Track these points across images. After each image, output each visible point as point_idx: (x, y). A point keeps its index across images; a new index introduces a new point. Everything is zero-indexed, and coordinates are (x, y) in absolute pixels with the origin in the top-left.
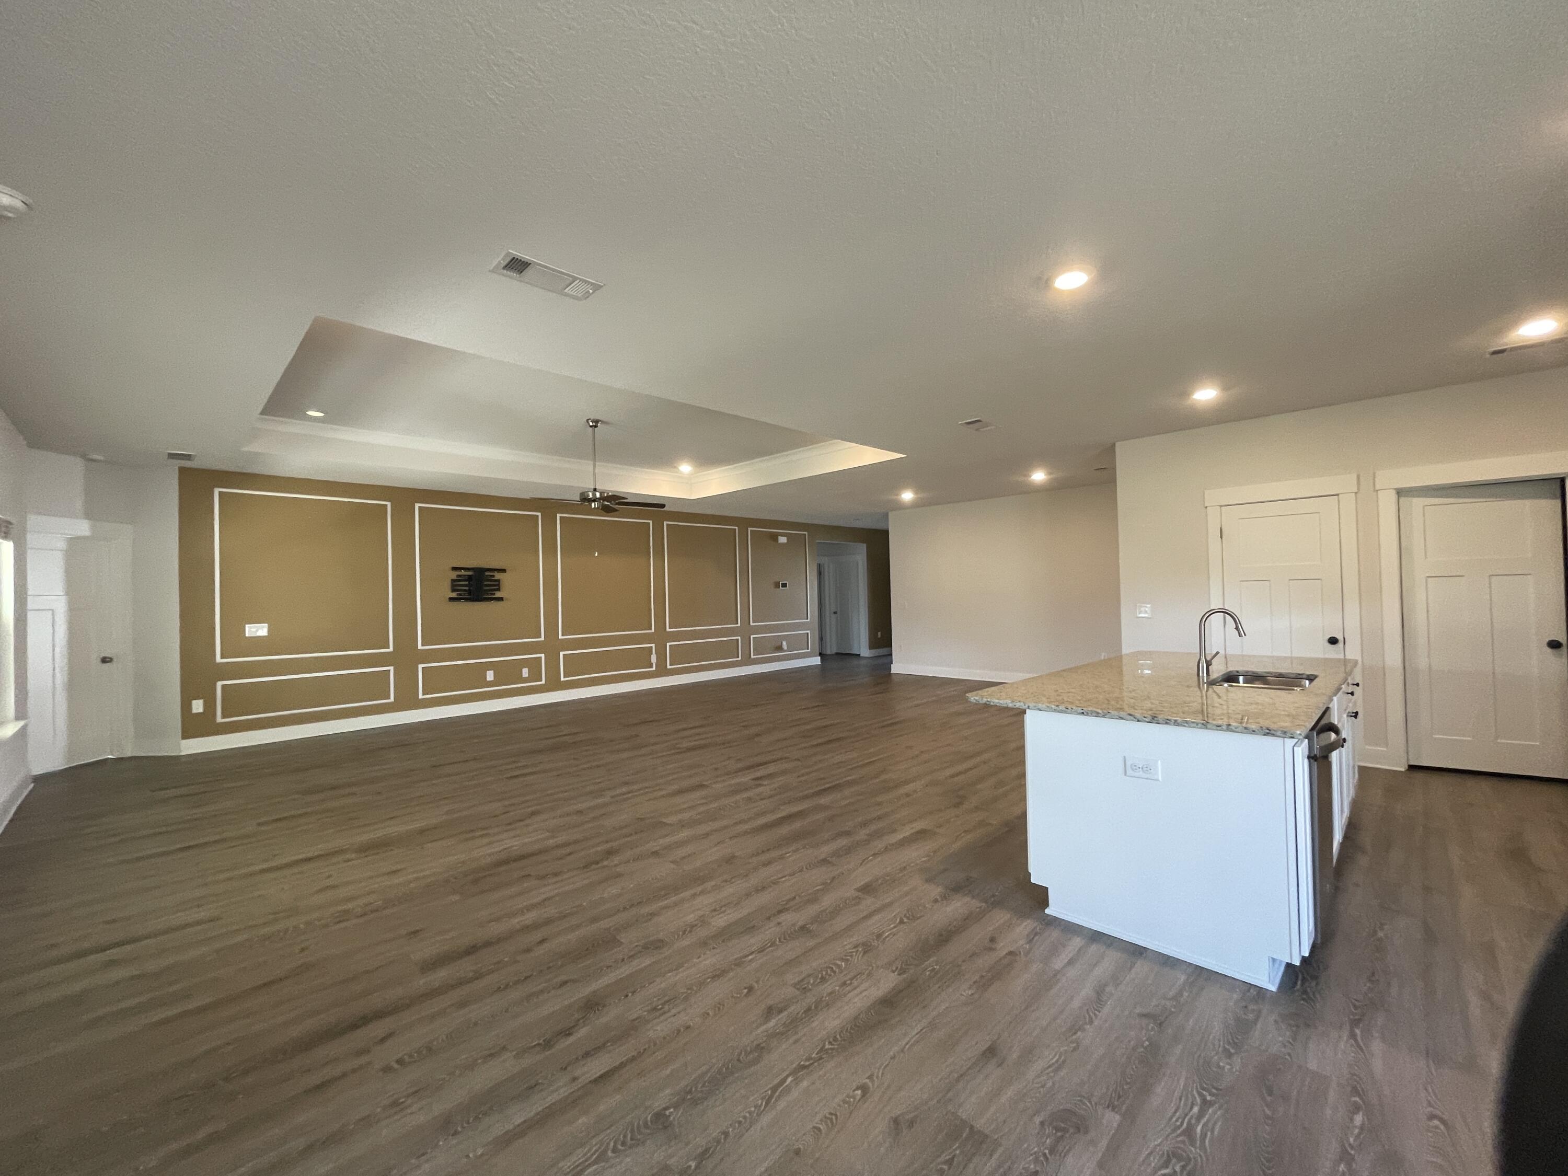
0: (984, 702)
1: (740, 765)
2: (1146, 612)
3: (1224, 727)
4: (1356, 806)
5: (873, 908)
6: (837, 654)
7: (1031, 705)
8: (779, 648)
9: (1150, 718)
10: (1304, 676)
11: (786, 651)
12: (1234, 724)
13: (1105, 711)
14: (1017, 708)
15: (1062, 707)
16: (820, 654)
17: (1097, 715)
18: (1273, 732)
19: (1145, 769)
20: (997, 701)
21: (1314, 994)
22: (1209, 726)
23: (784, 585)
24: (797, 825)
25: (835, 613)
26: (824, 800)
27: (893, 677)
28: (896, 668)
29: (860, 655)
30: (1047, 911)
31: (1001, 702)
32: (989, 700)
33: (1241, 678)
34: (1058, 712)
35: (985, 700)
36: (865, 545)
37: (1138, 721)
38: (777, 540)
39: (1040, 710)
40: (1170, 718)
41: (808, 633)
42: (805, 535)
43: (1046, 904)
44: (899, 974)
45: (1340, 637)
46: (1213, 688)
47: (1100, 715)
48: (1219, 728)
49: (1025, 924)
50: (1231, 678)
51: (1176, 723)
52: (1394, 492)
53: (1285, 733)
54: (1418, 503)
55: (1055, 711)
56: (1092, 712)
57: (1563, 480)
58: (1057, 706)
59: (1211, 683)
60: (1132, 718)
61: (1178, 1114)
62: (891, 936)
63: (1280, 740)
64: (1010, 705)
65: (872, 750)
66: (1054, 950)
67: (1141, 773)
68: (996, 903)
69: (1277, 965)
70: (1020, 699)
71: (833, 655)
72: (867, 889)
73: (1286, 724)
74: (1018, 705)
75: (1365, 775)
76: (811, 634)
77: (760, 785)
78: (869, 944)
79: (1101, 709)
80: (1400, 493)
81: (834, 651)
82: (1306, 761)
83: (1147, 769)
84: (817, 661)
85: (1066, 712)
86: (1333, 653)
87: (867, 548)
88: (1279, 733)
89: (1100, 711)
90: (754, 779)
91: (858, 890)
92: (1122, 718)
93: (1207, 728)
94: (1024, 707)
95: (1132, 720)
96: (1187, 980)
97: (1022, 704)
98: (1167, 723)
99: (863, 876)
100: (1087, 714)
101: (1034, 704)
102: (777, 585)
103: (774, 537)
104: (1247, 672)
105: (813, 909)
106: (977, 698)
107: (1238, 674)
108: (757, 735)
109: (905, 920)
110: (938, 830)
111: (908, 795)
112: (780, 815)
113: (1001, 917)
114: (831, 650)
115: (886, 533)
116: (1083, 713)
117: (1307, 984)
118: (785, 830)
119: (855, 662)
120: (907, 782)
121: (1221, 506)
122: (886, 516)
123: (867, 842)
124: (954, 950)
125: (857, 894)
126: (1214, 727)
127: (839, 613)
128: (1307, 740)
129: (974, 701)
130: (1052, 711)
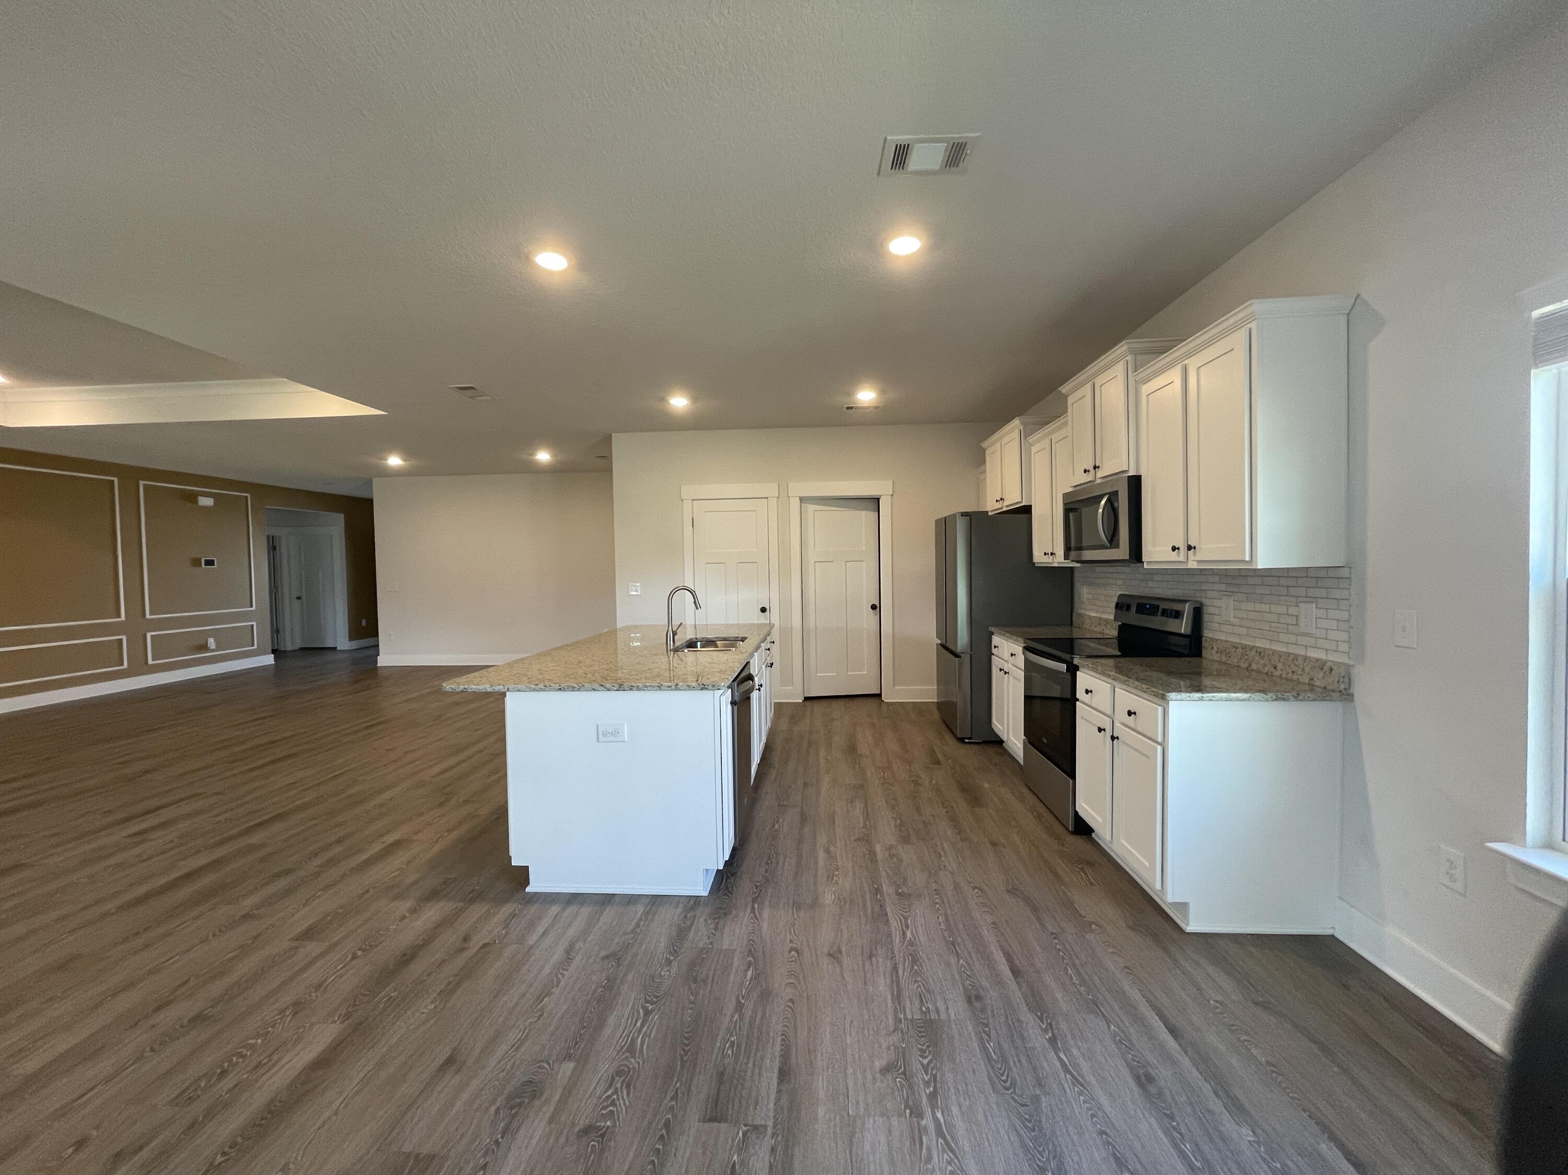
0: (461, 689)
1: (110, 819)
2: (637, 591)
3: (673, 687)
4: (771, 734)
5: (314, 954)
6: (301, 649)
7: (511, 687)
8: (204, 647)
9: (618, 686)
10: (739, 639)
11: (213, 651)
12: (680, 684)
13: (580, 685)
14: (496, 692)
15: (541, 686)
16: (274, 651)
17: (573, 689)
18: (706, 687)
19: (614, 733)
20: (475, 687)
21: (732, 888)
22: (662, 688)
23: (210, 563)
24: (207, 880)
25: (299, 598)
26: (255, 839)
27: (380, 672)
28: (384, 660)
29: (336, 648)
30: (528, 889)
31: (479, 687)
32: (466, 687)
33: (699, 644)
34: (537, 691)
35: (462, 687)
36: (342, 515)
37: (608, 690)
38: (195, 502)
39: (519, 691)
40: (633, 684)
41: (253, 625)
42: (247, 497)
43: (527, 882)
44: (342, 1022)
45: (767, 608)
46: (677, 654)
47: (576, 689)
48: (670, 688)
49: (503, 910)
50: (691, 644)
51: (638, 689)
52: (798, 498)
53: (714, 686)
54: (811, 508)
55: (534, 690)
56: (568, 687)
57: (878, 499)
58: (537, 685)
59: (676, 650)
60: (603, 688)
61: (624, 1034)
62: (338, 979)
63: (711, 692)
64: (489, 690)
65: (340, 761)
66: (531, 926)
67: (612, 738)
68: (476, 897)
69: (710, 873)
70: (501, 681)
71: (294, 651)
72: (308, 934)
73: (715, 679)
74: (497, 688)
75: (779, 708)
76: (259, 628)
77: (144, 841)
78: (303, 1000)
79: (577, 684)
80: (802, 500)
81: (298, 644)
82: (729, 705)
83: (615, 733)
84: (269, 659)
85: (544, 690)
86: (762, 619)
87: (345, 520)
88: (710, 687)
89: (575, 686)
90: (130, 836)
91: (292, 939)
92: (594, 690)
93: (661, 689)
94: (504, 690)
95: (603, 690)
96: (645, 910)
97: (501, 687)
98: (631, 689)
99: (303, 919)
100: (565, 690)
101: (514, 686)
102: (196, 562)
103: (192, 498)
104: (703, 638)
105: (217, 987)
106: (453, 686)
107: (696, 640)
108: (147, 772)
109: (360, 953)
110: (415, 838)
111: (381, 805)
112: (174, 875)
113: (478, 910)
114: (291, 643)
115: (370, 502)
116: (560, 689)
117: (729, 880)
118: (183, 893)
119: (330, 656)
120: (381, 791)
121: (693, 500)
122: (369, 483)
123: (317, 875)
124: (416, 969)
125: (294, 944)
126: (667, 688)
127: (304, 599)
128: (730, 690)
129: (450, 690)
130: (531, 691)
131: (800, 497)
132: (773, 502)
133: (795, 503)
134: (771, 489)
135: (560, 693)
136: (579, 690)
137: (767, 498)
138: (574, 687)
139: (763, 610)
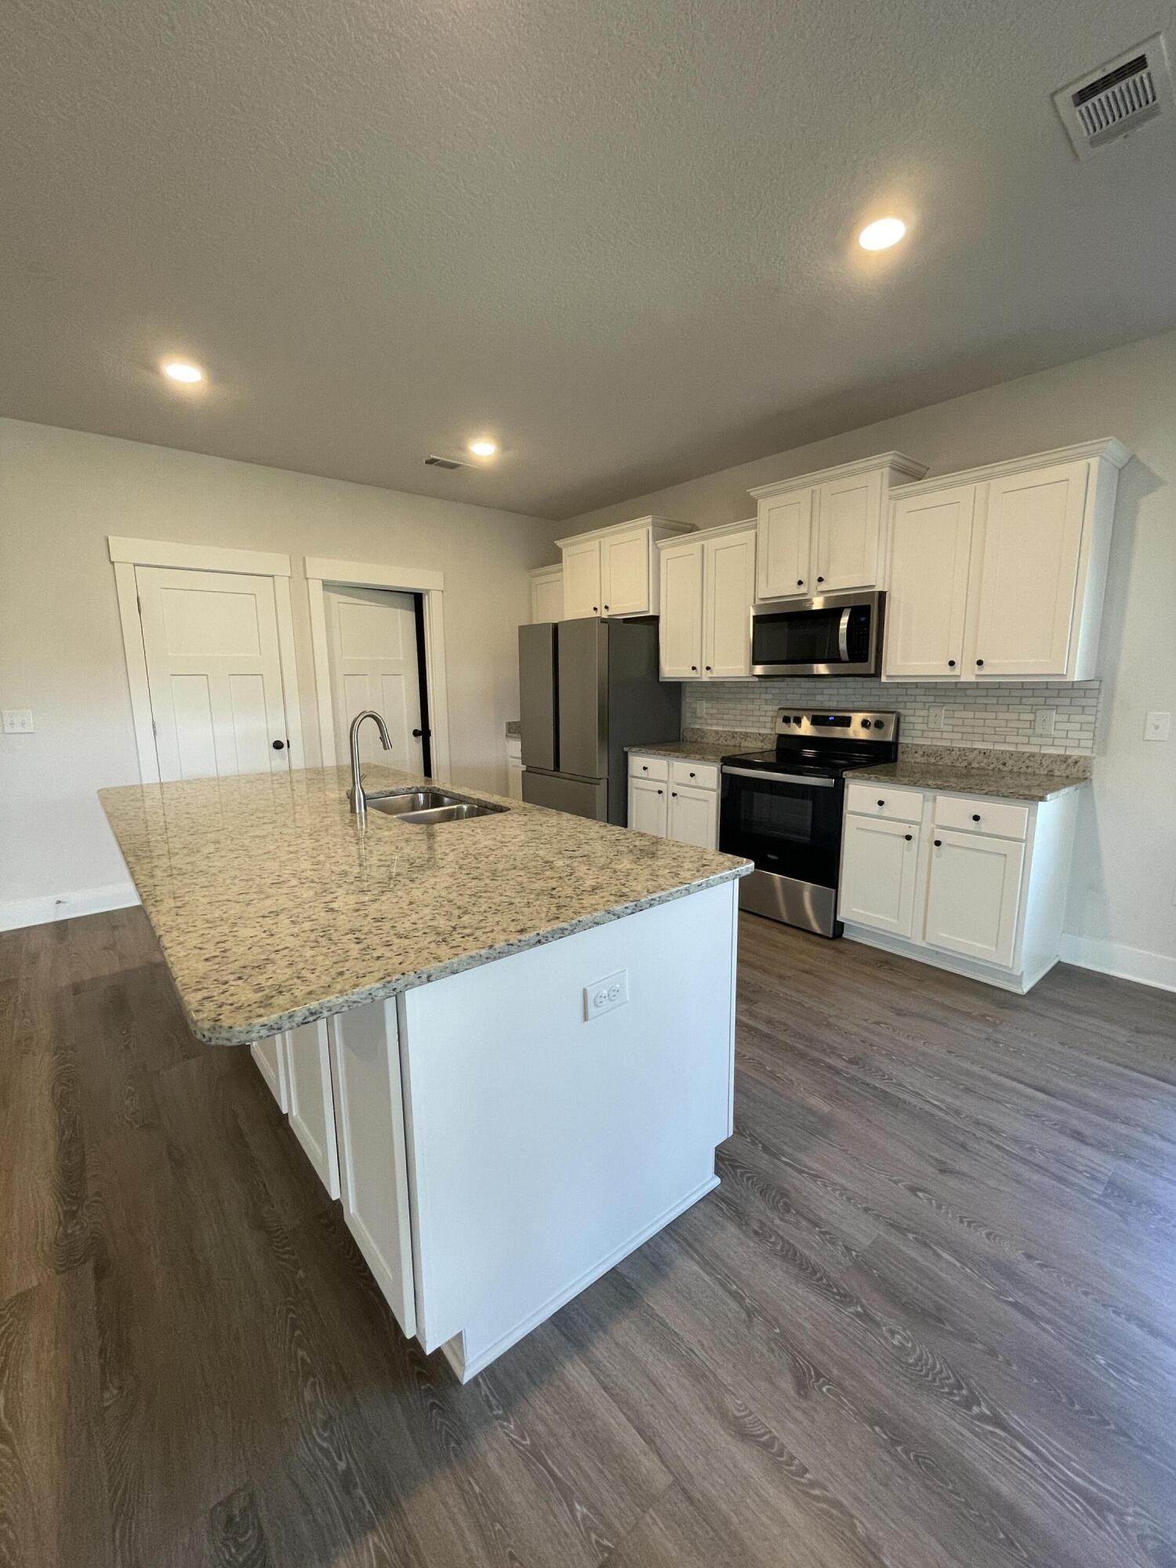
2: (24, 725)
9: (633, 905)
37: (618, 918)
45: (284, 742)
52: (321, 583)
57: (423, 595)
80: (324, 585)
121: (134, 565)
131: (323, 581)
132: (283, 584)
133: (316, 588)
134: (276, 562)
135: (540, 948)
136: (572, 932)
137: (273, 576)
138: (563, 930)
139: (278, 745)
